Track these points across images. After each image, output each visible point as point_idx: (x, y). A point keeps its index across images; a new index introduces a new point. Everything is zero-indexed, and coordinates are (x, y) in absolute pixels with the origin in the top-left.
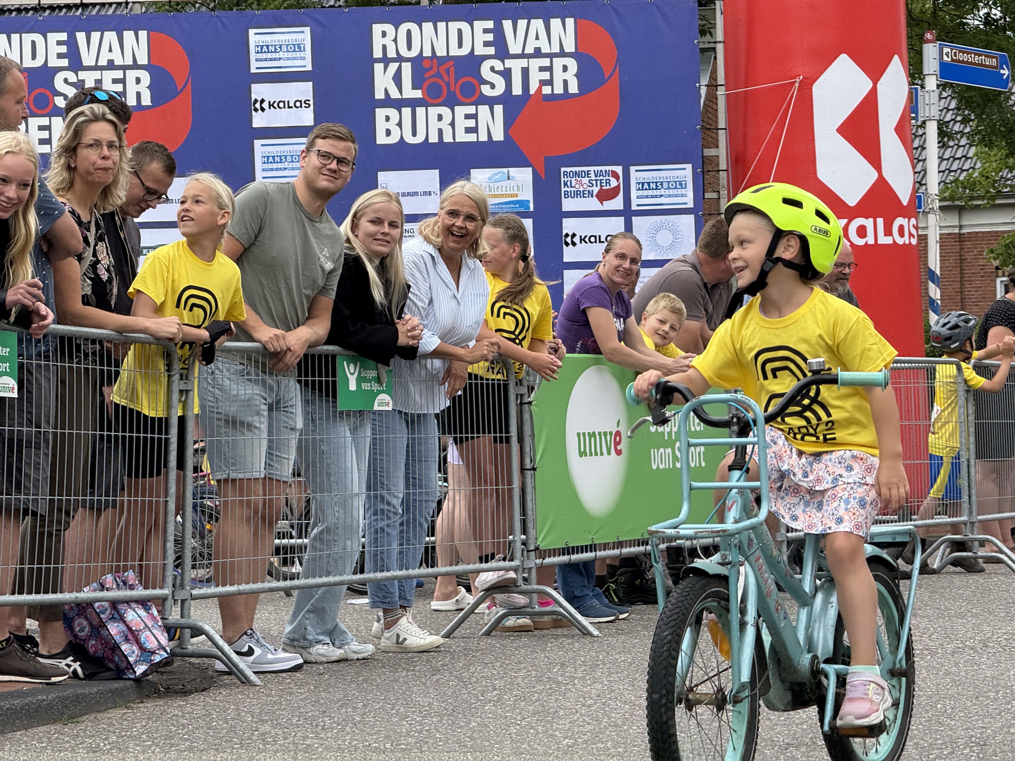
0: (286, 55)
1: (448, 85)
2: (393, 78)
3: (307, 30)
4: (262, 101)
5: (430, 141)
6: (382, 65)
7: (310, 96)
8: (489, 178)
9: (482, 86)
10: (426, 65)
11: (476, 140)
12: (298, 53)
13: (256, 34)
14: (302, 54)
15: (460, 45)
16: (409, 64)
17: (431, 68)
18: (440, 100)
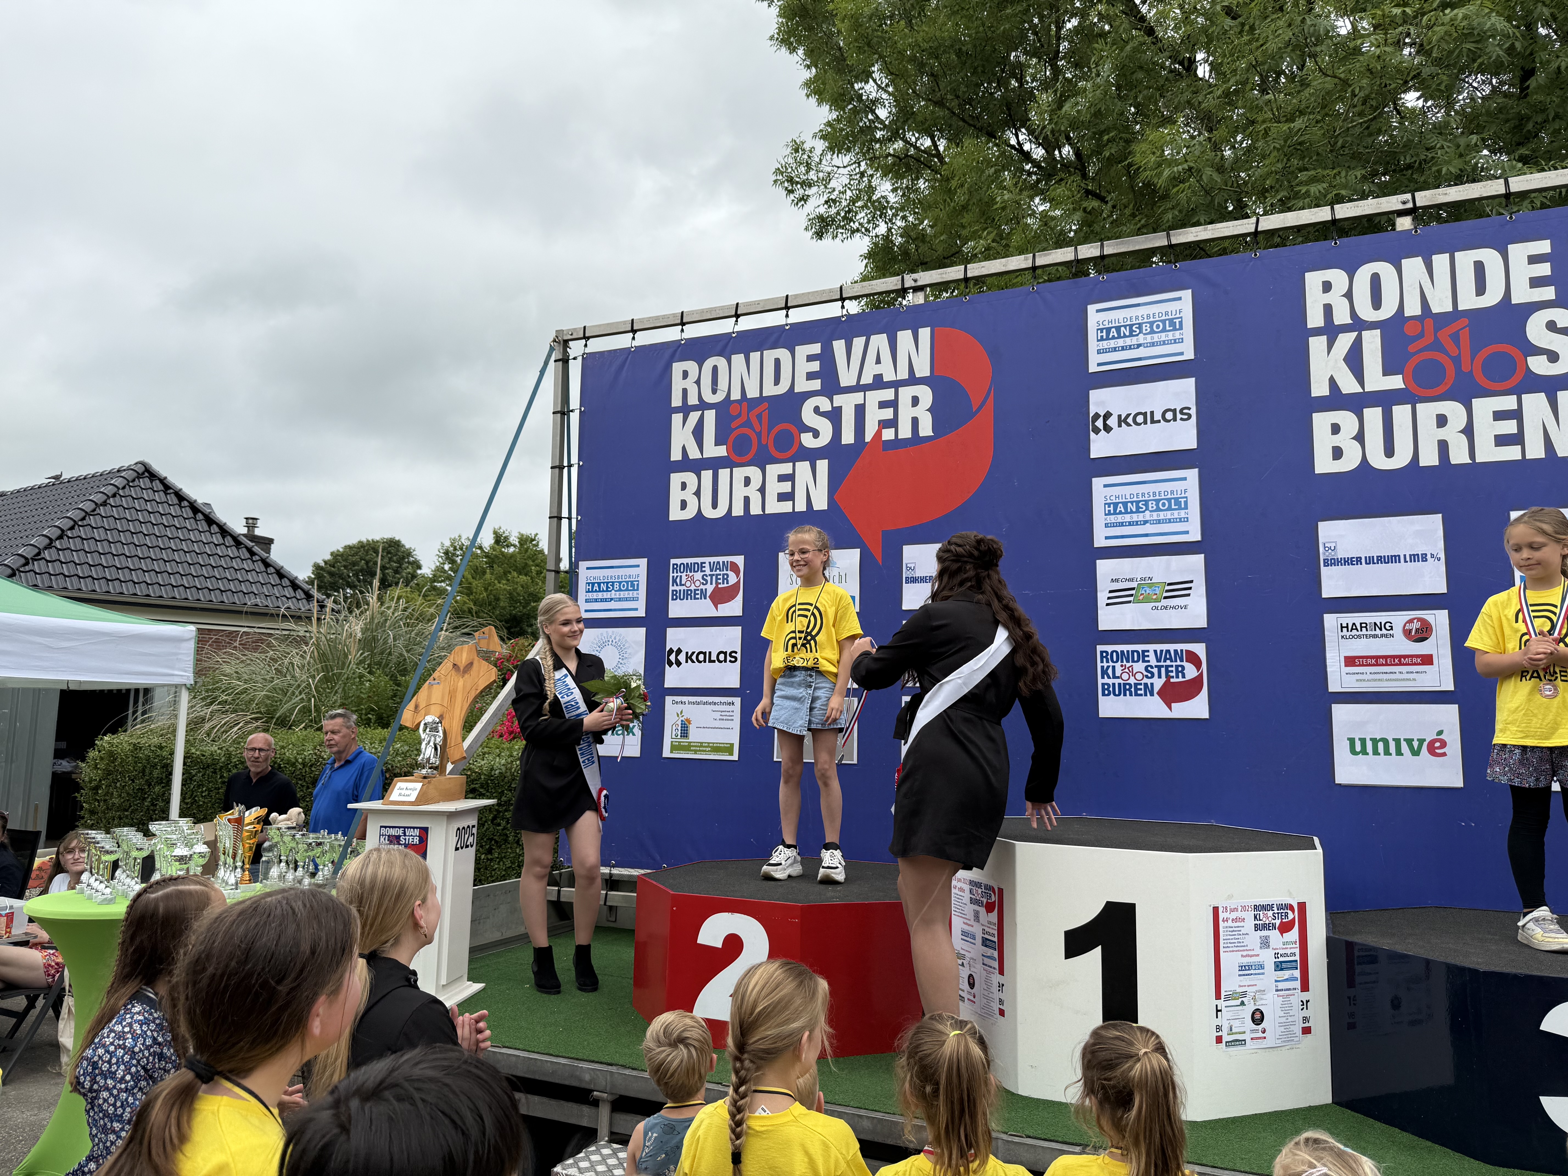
0: (1149, 338)
1: (1456, 360)
2: (1345, 359)
3: (1187, 295)
4: (1107, 415)
5: (1423, 463)
6: (1324, 339)
7: (1190, 402)
10: (1411, 330)
11: (1519, 457)
12: (1170, 334)
13: (1098, 311)
14: (1177, 334)
16: (1377, 332)
17: (1421, 335)
18: (1442, 389)
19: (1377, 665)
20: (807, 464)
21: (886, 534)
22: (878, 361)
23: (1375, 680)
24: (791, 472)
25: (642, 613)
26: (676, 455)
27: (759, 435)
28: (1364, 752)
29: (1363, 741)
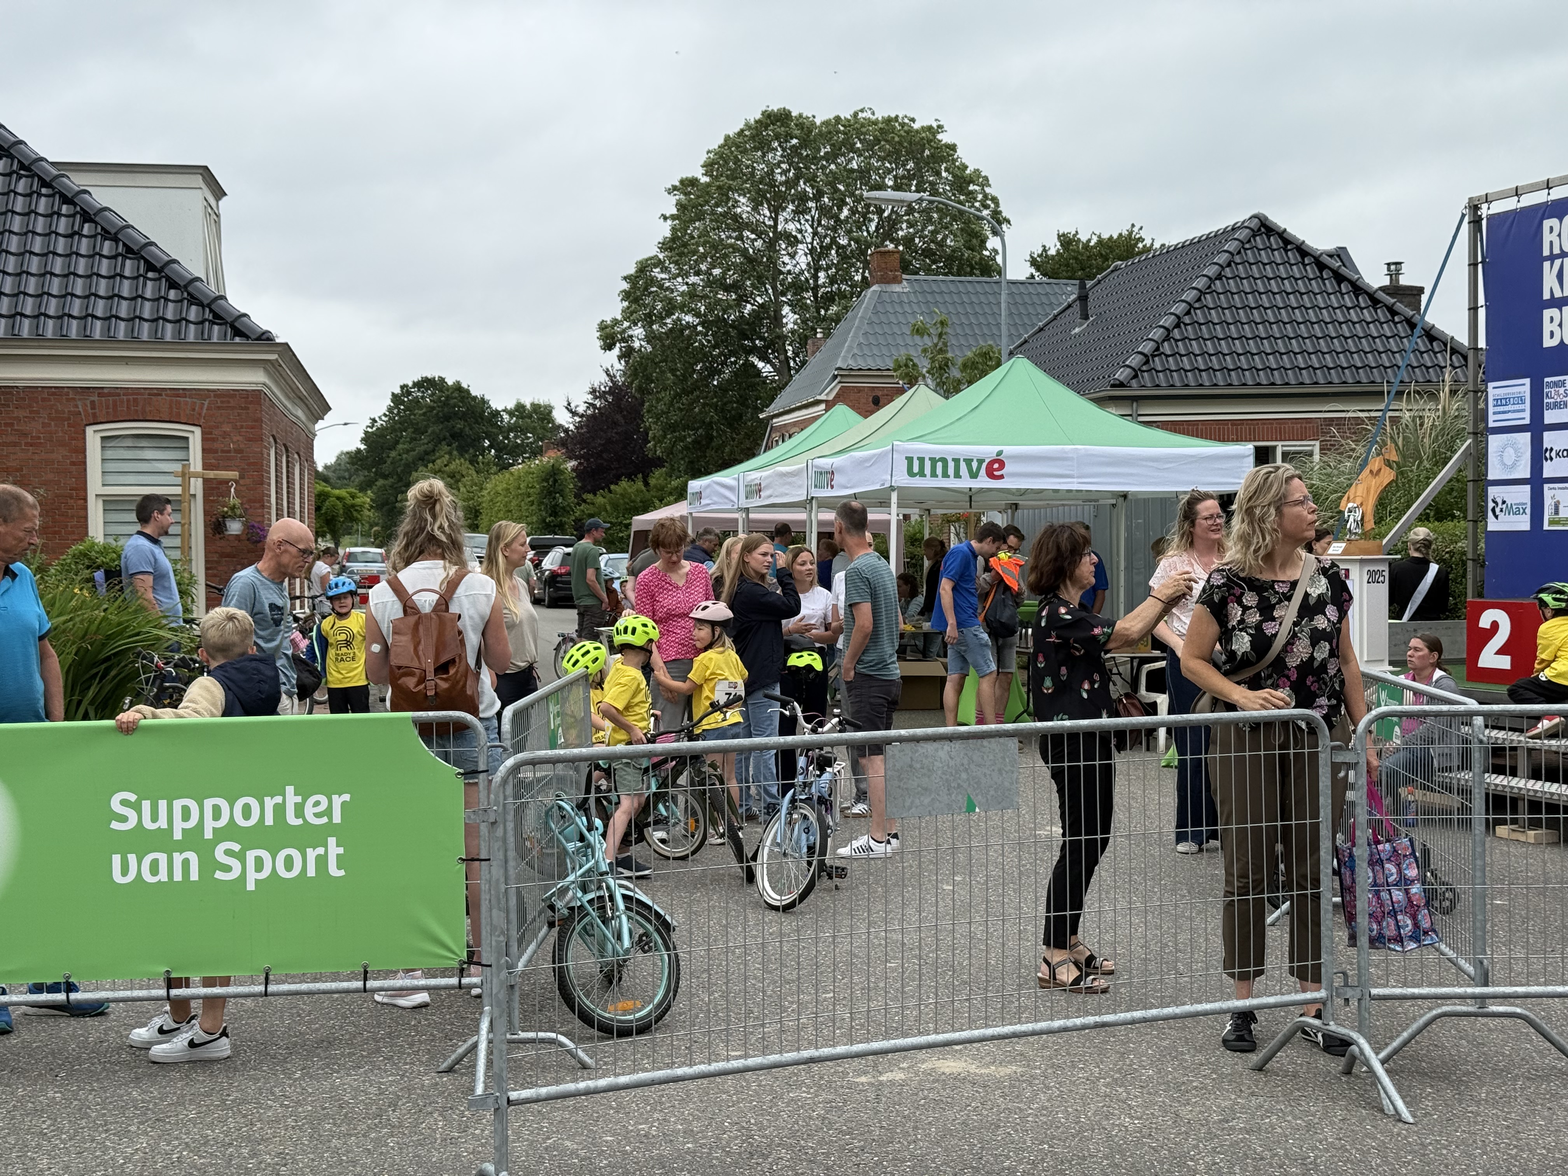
25: (1527, 421)
26: (1546, 296)
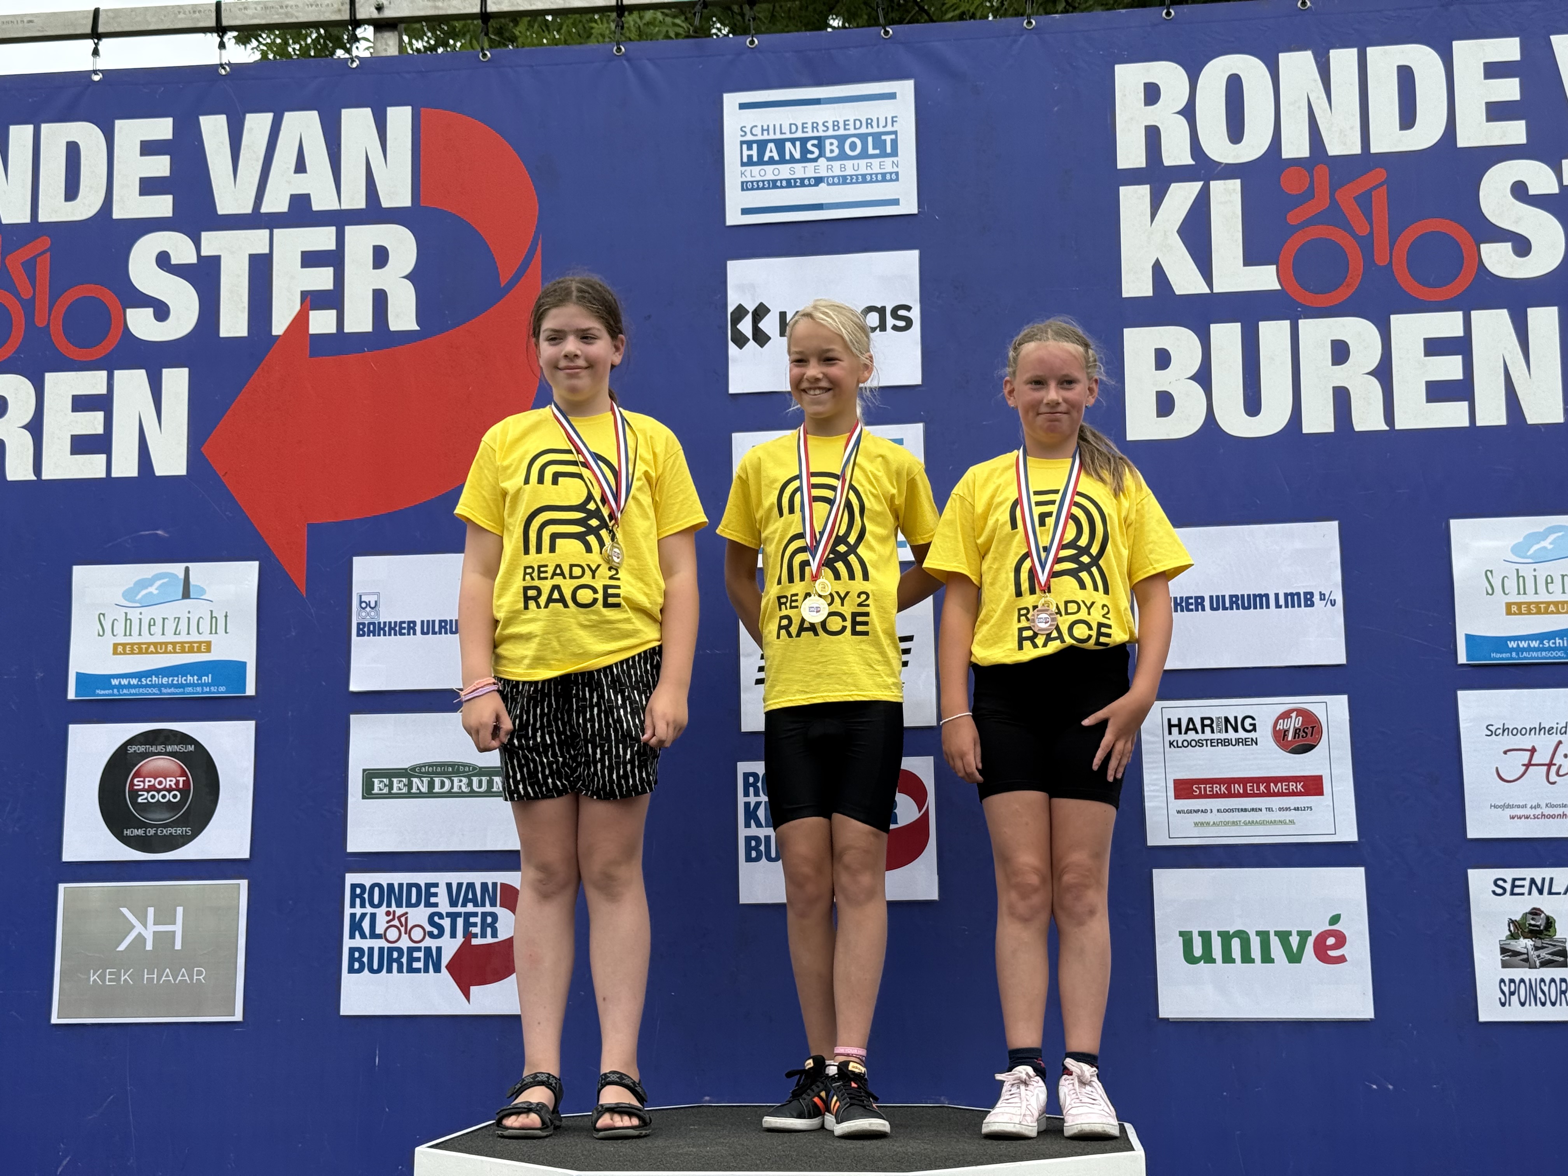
0: (837, 168)
1: (1367, 245)
2: (1179, 232)
3: (905, 89)
4: (761, 312)
5: (1308, 427)
6: (1144, 190)
7: (911, 295)
8: (1516, 549)
9: (1482, 246)
10: (1291, 183)
11: (1465, 423)
12: (875, 162)
13: (743, 106)
14: (888, 164)
15: (1408, 118)
16: (1236, 184)
17: (1309, 194)
18: (1342, 294)
19: (1230, 795)
20: (141, 375)
21: (314, 530)
22: (301, 167)
23: (1226, 824)
24: (104, 391)
27: (29, 306)
28: (1208, 958)
29: (1206, 936)
